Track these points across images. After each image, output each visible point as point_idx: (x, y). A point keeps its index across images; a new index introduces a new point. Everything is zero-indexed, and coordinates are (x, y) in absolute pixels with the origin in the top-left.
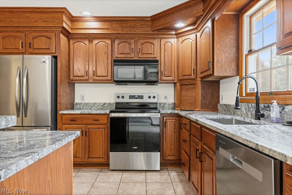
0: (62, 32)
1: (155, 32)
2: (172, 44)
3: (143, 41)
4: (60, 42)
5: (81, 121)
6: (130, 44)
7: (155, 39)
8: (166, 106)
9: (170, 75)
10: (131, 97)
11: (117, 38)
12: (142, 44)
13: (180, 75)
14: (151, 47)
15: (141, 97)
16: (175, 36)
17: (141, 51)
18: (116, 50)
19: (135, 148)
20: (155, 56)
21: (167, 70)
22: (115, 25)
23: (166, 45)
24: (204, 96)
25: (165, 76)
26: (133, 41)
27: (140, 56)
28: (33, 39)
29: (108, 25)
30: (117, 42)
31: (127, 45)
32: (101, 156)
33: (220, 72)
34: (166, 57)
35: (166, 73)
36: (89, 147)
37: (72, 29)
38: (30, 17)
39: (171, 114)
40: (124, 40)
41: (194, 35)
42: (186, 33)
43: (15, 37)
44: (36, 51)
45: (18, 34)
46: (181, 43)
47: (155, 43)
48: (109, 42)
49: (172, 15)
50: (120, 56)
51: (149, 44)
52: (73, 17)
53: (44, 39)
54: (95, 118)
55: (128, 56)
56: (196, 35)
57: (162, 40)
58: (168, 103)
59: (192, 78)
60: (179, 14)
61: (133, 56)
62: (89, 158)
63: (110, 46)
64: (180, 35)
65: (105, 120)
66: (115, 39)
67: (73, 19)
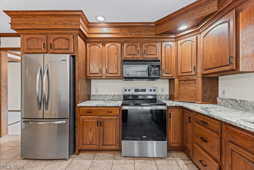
0: (79, 35)
1: (158, 36)
2: (171, 47)
3: (147, 44)
4: (78, 43)
5: (96, 112)
6: (136, 47)
7: (157, 42)
8: (163, 97)
9: (169, 73)
10: (136, 90)
11: (125, 42)
12: (146, 47)
13: (179, 72)
14: (154, 49)
15: (144, 90)
16: (174, 40)
17: (145, 52)
18: (125, 51)
19: (145, 137)
20: (157, 56)
21: (167, 68)
22: (124, 30)
23: (166, 47)
24: (204, 90)
25: (166, 74)
26: (139, 44)
27: (145, 56)
28: (54, 40)
29: (118, 30)
30: (125, 45)
31: (134, 47)
32: (114, 144)
33: (245, 67)
34: (166, 57)
35: (166, 70)
36: (103, 135)
37: (88, 34)
38: (50, 20)
39: (175, 106)
40: (131, 44)
41: (195, 37)
42: (186, 36)
43: (38, 38)
44: (56, 51)
45: (40, 36)
46: (180, 45)
47: (157, 46)
48: (119, 45)
49: (177, 18)
50: (128, 56)
51: (153, 47)
52: (89, 23)
53: (63, 40)
54: (108, 110)
55: (135, 57)
56: (197, 36)
57: (163, 43)
58: (164, 95)
59: (193, 74)
60: (185, 16)
61: (139, 57)
62: (103, 145)
63: (120, 48)
64: (179, 39)
65: (117, 112)
66: (124, 43)
67: (89, 25)
